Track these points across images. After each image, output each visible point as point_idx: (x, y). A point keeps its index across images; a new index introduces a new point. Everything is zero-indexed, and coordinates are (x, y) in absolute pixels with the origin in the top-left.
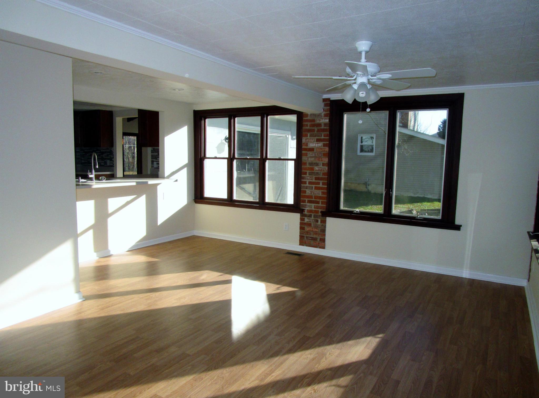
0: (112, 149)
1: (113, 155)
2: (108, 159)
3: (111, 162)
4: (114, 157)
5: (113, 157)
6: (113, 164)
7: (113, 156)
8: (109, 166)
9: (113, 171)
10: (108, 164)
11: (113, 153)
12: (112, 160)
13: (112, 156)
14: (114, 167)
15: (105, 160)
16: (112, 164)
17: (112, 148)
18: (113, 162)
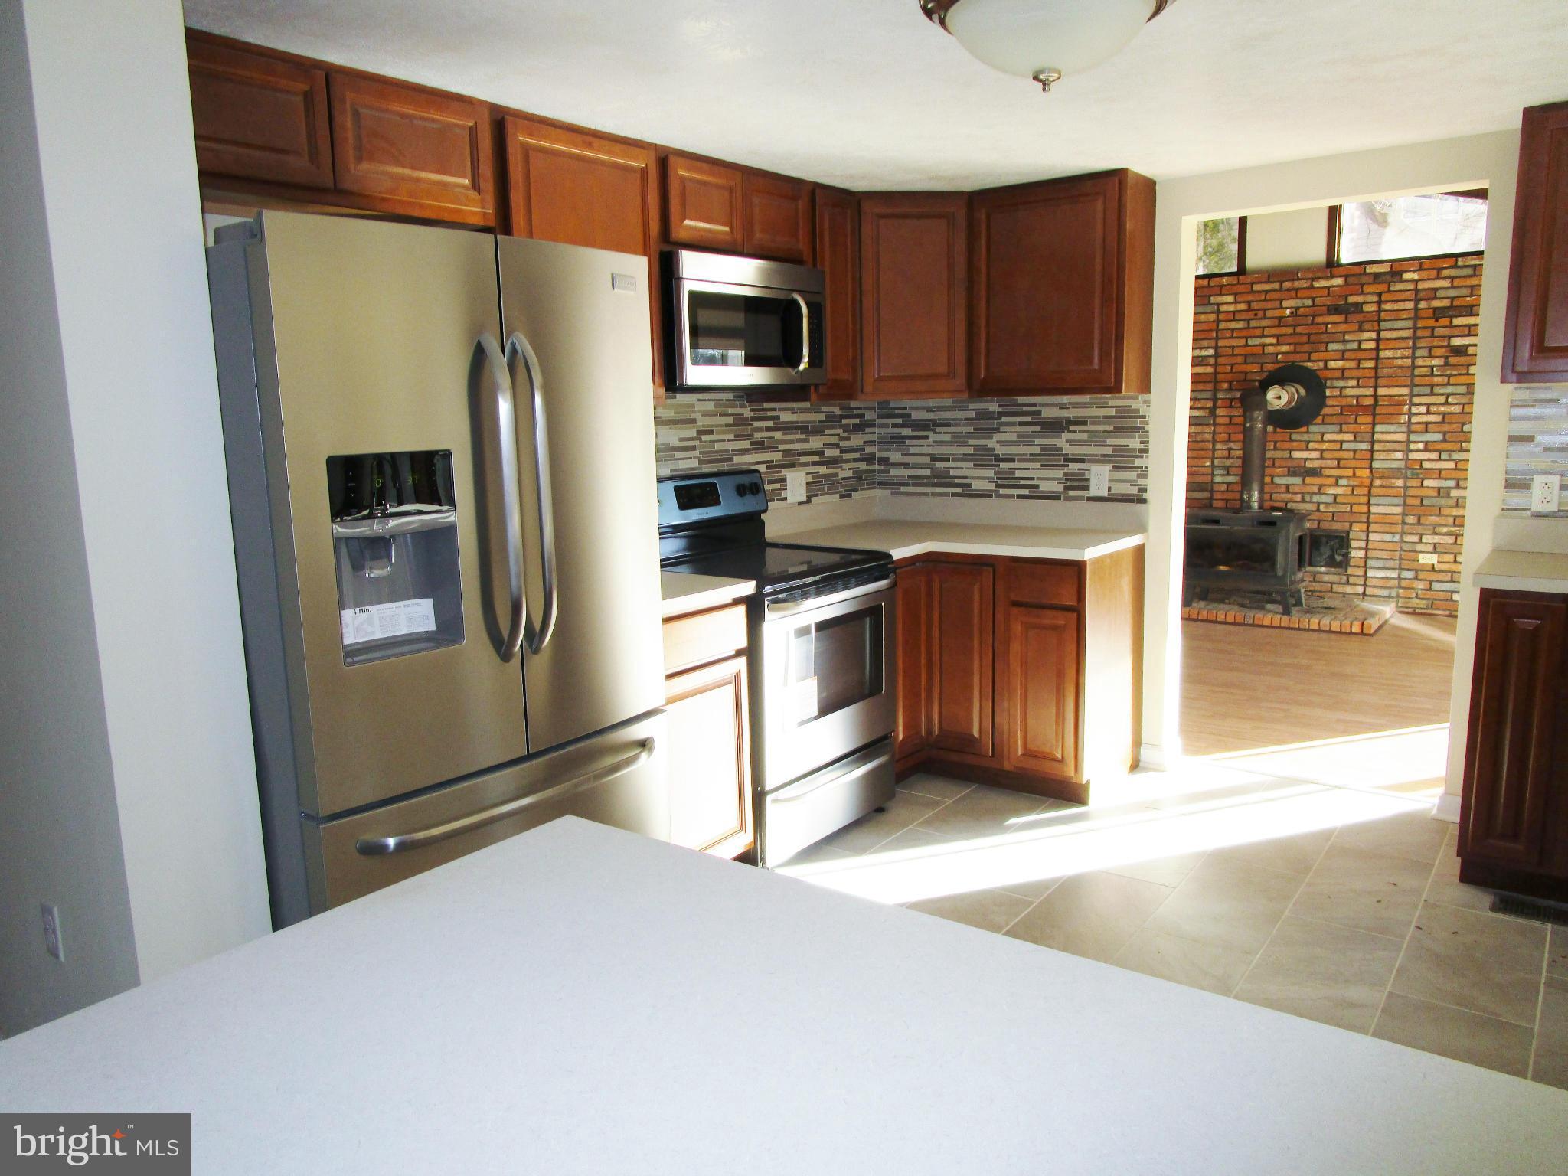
0: (1136, 404)
1: (1145, 437)
2: (1103, 459)
3: (1129, 475)
5: (1145, 451)
7: (1145, 442)
8: (1102, 499)
10: (1100, 490)
12: (1138, 467)
13: (1133, 444)
15: (1075, 466)
16: (1132, 491)
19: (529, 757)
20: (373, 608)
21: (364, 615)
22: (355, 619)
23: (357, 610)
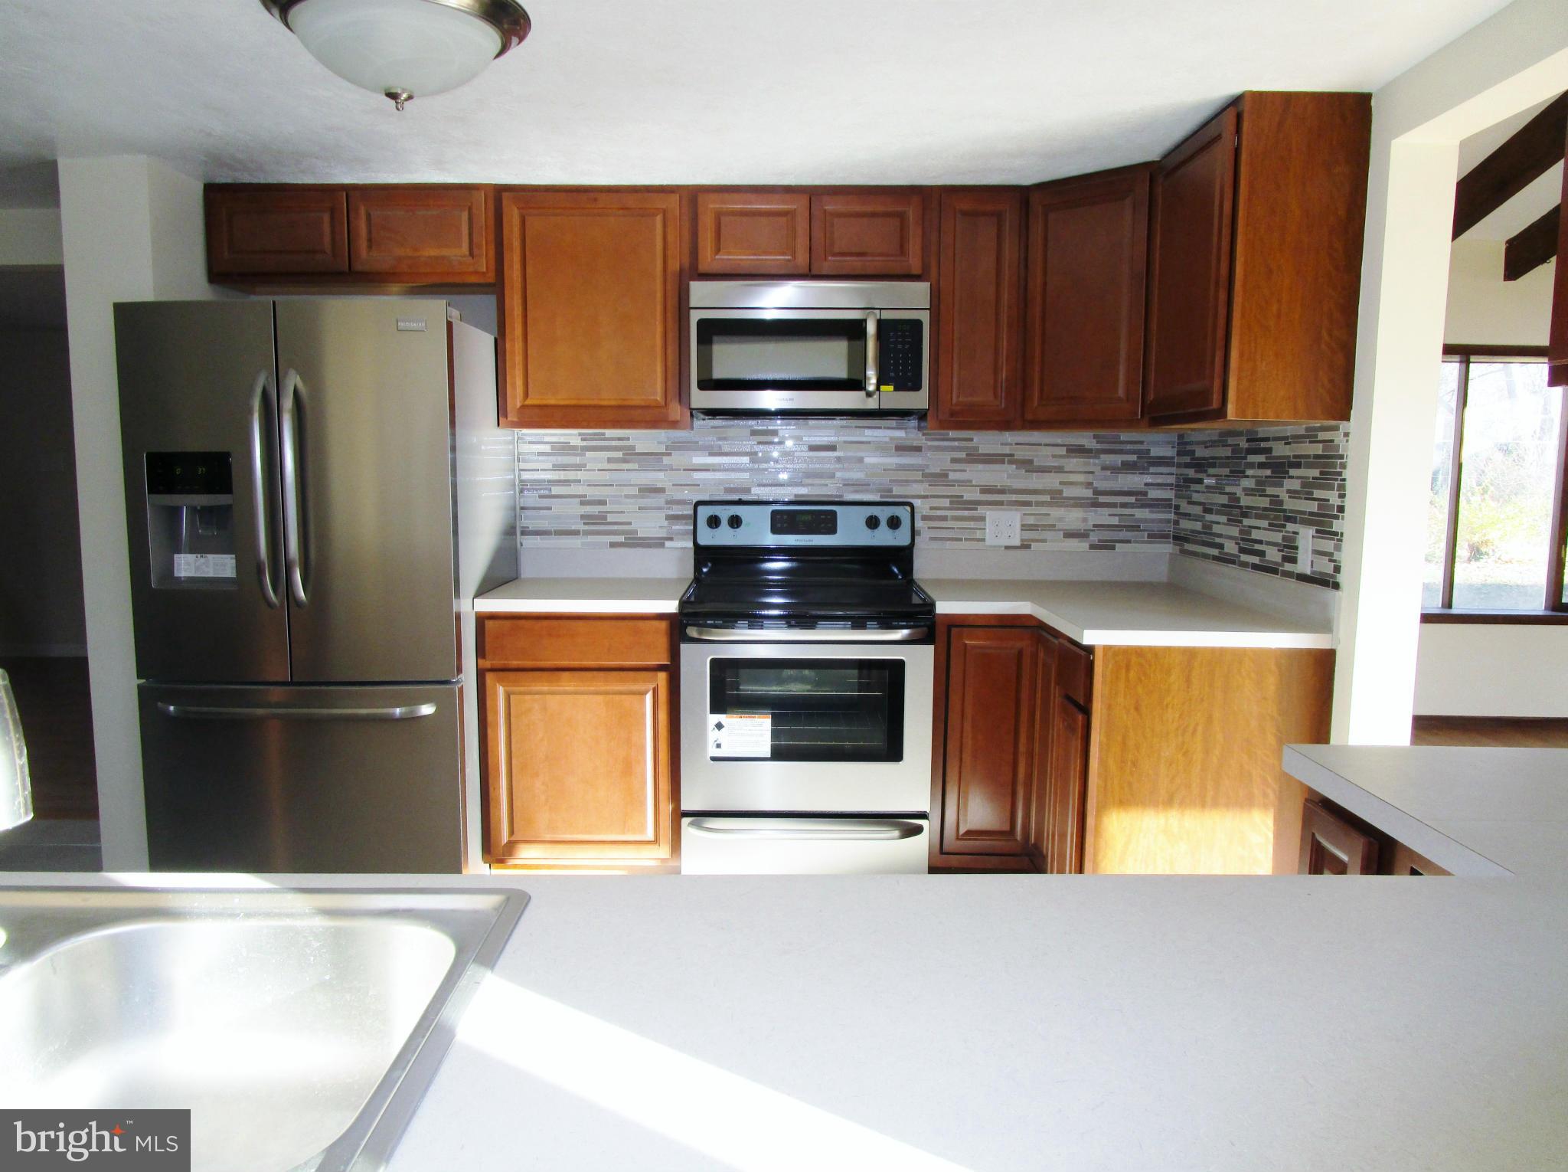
0: (1338, 437)
1: (1342, 487)
2: (1310, 519)
3: (1328, 545)
4: (1348, 503)
5: (1341, 509)
6: (1337, 569)
7: (1342, 496)
8: (1303, 578)
9: (1324, 625)
10: (1305, 564)
11: (1344, 466)
12: (1336, 534)
13: (1333, 497)
14: (1341, 595)
15: (1290, 527)
16: (1329, 569)
17: (1343, 425)
18: (1338, 548)
19: (292, 683)
20: (210, 557)
21: (203, 560)
22: (196, 560)
23: (199, 556)
